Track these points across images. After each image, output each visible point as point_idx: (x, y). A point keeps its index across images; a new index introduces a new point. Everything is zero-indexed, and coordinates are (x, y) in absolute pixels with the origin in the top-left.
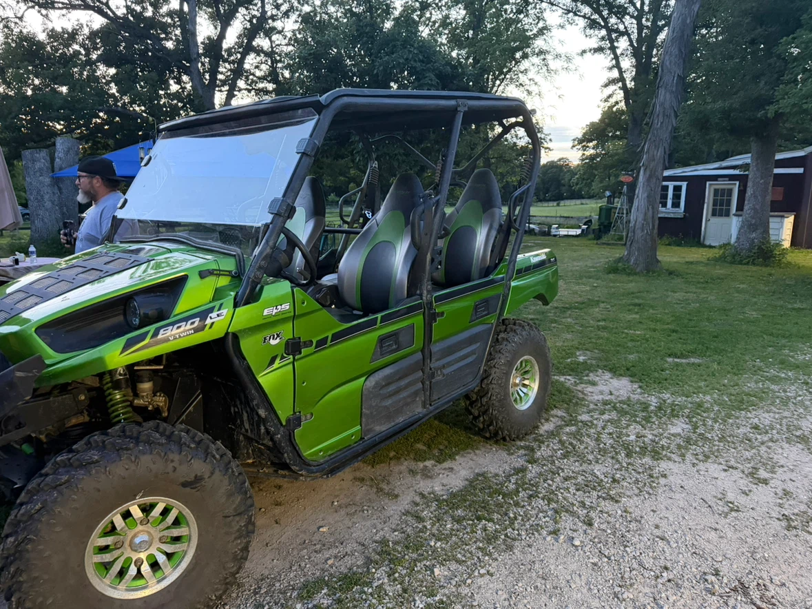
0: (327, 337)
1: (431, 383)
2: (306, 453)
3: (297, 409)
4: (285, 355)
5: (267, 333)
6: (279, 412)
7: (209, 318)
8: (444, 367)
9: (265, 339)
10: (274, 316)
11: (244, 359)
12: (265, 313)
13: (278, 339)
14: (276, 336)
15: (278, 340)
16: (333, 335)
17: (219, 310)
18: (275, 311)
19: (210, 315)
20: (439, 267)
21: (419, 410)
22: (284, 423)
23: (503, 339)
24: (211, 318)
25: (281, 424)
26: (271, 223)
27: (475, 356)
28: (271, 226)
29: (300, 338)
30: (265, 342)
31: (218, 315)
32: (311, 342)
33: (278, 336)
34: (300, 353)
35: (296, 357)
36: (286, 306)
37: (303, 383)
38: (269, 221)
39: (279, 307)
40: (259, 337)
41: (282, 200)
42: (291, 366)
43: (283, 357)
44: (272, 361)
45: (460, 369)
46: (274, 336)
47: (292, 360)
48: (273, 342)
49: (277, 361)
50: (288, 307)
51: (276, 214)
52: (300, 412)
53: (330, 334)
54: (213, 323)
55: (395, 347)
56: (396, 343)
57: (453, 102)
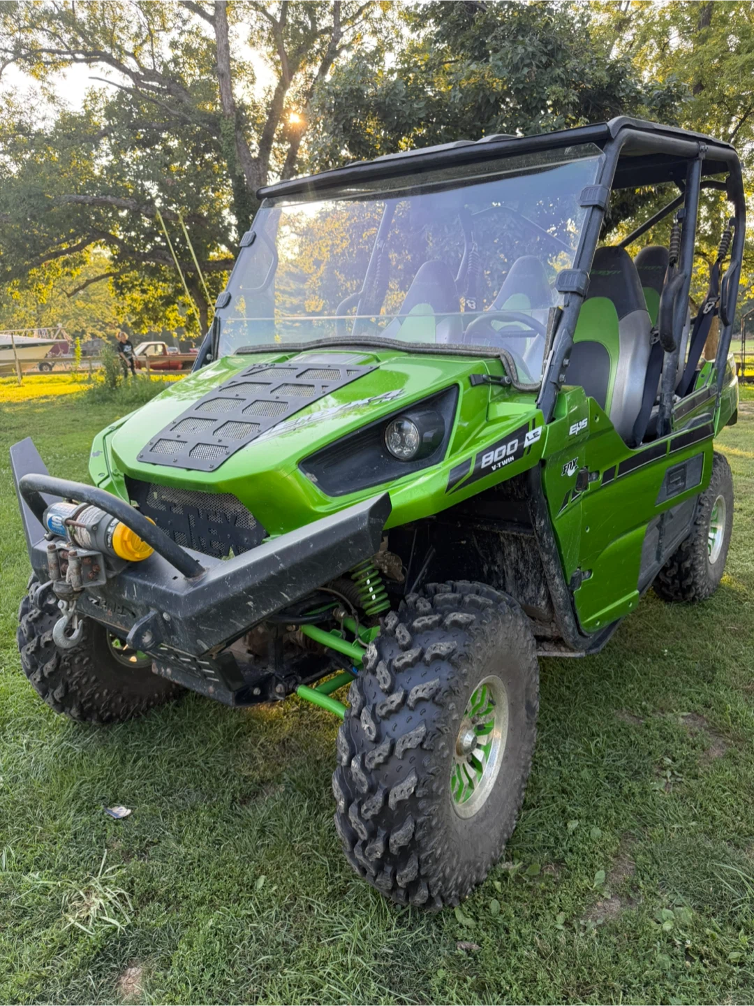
0: (615, 466)
2: (584, 623)
4: (576, 491)
7: (526, 439)
9: (565, 468)
10: (577, 436)
11: (546, 495)
12: (571, 432)
13: (574, 468)
14: (573, 464)
15: (573, 471)
16: (621, 464)
17: (533, 427)
18: (578, 429)
19: (527, 435)
22: (569, 583)
24: (528, 438)
25: (567, 584)
28: (566, 310)
29: (587, 467)
30: (564, 473)
31: (535, 436)
32: (599, 473)
34: (587, 487)
37: (587, 529)
39: (581, 423)
41: (580, 273)
46: (571, 464)
47: (582, 497)
48: (570, 473)
49: (570, 499)
50: (587, 424)
51: (574, 293)
53: (617, 463)
54: (530, 446)
55: (681, 484)
56: (684, 479)
57: (694, 144)
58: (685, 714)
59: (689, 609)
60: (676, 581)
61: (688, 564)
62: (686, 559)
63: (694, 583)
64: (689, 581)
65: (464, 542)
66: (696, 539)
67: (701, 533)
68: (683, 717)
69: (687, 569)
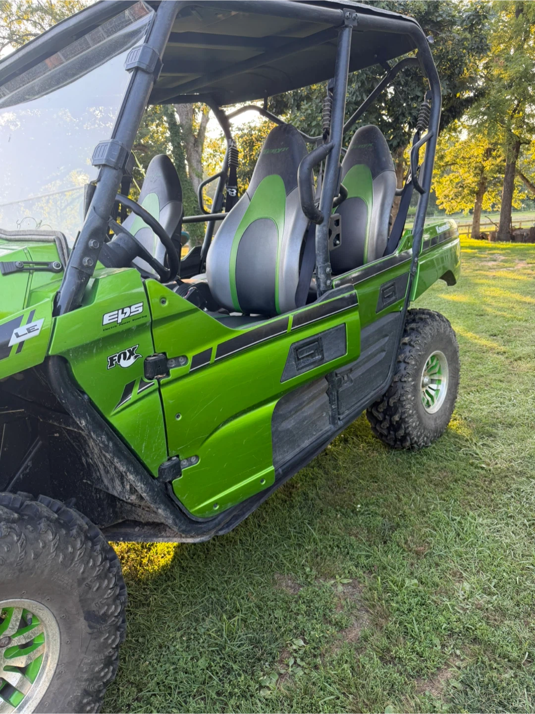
0: (211, 349)
1: (337, 393)
2: (195, 509)
3: (173, 453)
4: (146, 380)
5: (114, 351)
6: (147, 461)
7: (14, 336)
8: (351, 370)
9: (112, 359)
10: (120, 324)
11: (83, 393)
12: (106, 321)
13: (132, 357)
14: (128, 354)
15: (132, 360)
16: (219, 346)
17: (29, 321)
18: (121, 316)
19: (15, 331)
20: (338, 242)
21: (327, 427)
22: (156, 475)
23: (412, 329)
24: (18, 336)
25: (153, 477)
26: (99, 180)
27: (384, 354)
28: (98, 185)
29: (164, 353)
30: (112, 364)
31: (29, 331)
32: (185, 357)
33: (131, 353)
34: (168, 374)
35: (162, 381)
36: (138, 309)
37: (178, 417)
38: (95, 178)
39: (127, 310)
40: (102, 358)
41: (112, 143)
42: (157, 394)
43: (142, 383)
44: (128, 390)
45: (369, 371)
46: (125, 354)
47: (156, 386)
48: (125, 363)
49: (136, 390)
50: (141, 310)
51: (104, 165)
52: (178, 456)
53: (214, 345)
54: (21, 344)
55: (318, 357)
56: (321, 352)
57: (339, 11)
58: (345, 581)
59: (405, 457)
60: (391, 432)
61: (396, 418)
62: (395, 414)
63: (407, 434)
64: (401, 433)
65: (57, 435)
66: (402, 395)
67: (408, 389)
68: (343, 584)
69: (397, 422)
